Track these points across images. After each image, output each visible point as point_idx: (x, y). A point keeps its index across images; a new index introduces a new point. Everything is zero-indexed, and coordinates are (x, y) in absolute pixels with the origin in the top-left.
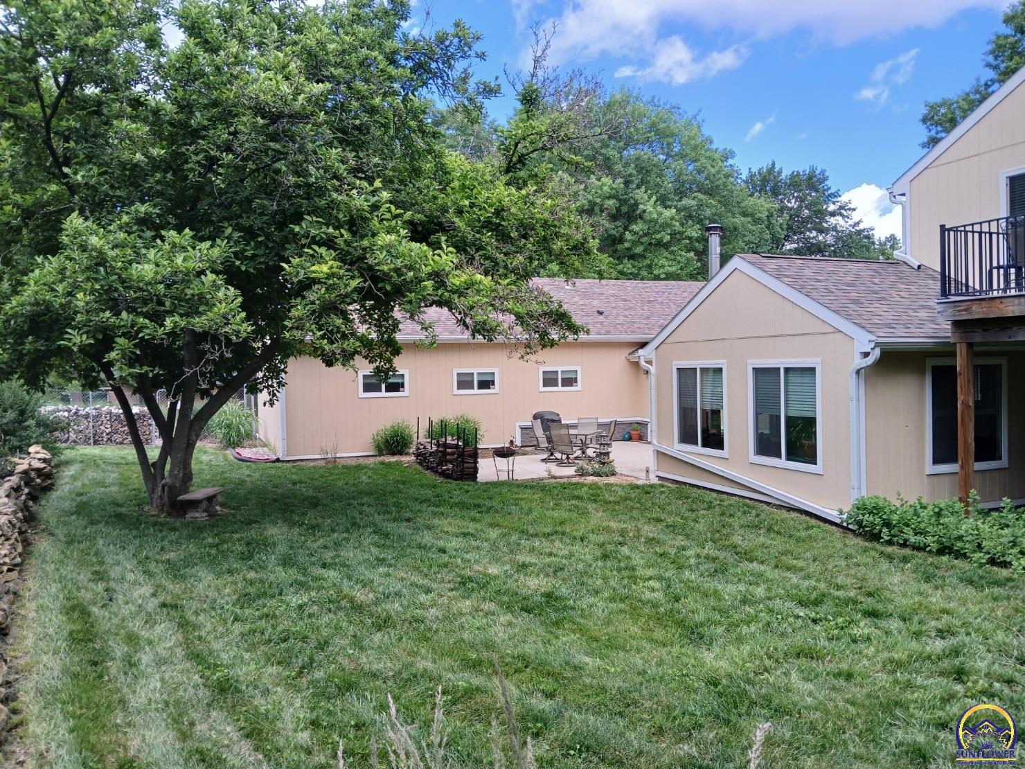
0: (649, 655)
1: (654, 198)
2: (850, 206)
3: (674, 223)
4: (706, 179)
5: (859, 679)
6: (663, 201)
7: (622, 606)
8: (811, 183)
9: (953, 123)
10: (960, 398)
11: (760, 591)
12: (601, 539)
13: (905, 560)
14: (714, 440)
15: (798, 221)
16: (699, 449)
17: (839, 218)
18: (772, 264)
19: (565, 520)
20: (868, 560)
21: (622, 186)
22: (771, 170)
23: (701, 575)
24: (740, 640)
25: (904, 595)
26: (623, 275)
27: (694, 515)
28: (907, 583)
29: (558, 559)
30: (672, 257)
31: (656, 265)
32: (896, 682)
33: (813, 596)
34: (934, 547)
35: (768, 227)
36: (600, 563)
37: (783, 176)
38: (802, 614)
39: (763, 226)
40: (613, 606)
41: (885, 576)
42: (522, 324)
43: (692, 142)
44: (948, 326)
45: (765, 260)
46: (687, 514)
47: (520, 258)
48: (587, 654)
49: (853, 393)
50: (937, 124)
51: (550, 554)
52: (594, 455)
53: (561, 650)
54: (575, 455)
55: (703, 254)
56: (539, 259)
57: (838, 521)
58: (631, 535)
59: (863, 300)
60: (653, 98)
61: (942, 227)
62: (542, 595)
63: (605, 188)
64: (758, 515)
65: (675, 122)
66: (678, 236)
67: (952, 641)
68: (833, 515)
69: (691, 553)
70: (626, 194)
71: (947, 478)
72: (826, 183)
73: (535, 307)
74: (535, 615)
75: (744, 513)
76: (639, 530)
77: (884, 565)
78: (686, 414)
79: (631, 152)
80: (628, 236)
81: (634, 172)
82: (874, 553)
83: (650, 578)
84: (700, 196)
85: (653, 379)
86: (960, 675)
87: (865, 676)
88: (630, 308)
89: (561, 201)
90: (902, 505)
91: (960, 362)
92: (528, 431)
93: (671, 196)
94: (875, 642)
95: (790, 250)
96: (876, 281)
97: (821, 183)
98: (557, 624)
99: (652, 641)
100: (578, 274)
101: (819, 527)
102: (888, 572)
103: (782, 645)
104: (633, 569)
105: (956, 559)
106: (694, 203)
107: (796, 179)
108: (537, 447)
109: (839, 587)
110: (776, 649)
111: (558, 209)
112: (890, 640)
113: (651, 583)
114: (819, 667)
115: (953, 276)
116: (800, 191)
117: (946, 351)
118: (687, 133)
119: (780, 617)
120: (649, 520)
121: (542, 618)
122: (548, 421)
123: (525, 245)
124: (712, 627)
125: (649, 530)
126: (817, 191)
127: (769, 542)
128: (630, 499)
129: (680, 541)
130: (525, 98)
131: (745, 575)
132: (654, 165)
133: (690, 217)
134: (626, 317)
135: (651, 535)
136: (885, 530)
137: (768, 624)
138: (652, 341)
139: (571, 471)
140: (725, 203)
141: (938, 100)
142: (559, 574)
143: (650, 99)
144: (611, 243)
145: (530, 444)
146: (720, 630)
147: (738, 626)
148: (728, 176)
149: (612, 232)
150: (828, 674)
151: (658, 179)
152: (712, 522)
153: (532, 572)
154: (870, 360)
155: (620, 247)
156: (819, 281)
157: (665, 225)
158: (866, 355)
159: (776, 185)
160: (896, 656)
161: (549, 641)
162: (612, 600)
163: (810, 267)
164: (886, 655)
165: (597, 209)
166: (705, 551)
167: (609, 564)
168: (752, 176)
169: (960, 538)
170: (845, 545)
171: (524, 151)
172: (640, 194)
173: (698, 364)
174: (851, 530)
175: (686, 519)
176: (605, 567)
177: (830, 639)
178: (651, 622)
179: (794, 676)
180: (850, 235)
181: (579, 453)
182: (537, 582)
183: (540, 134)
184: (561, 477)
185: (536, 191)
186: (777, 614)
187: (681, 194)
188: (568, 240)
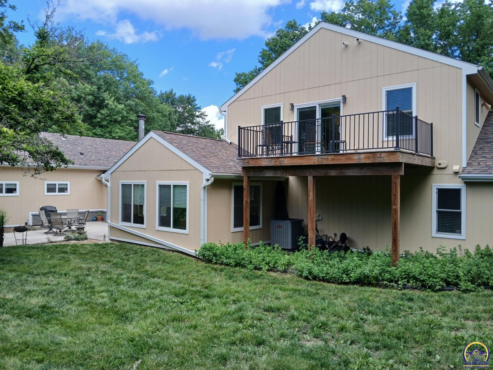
0: (99, 331)
1: (113, 98)
2: (205, 114)
3: (123, 111)
4: (140, 92)
5: (199, 327)
6: (118, 100)
7: (86, 308)
8: (189, 100)
9: (246, 83)
10: (245, 199)
11: (157, 292)
12: (77, 273)
13: (222, 270)
14: (139, 219)
15: (183, 118)
16: (132, 224)
17: (200, 119)
18: (168, 136)
19: (56, 265)
20: (206, 272)
21: (96, 90)
22: (171, 92)
23: (129, 287)
24: (146, 317)
25: (221, 286)
26: (96, 135)
27: (127, 257)
28: (222, 281)
29: (50, 287)
30: (122, 128)
31: (114, 131)
32: (215, 327)
33: (182, 291)
34: (233, 264)
35: (169, 119)
36: (75, 287)
37: (176, 96)
38: (176, 301)
39: (167, 118)
40: (81, 308)
41: (213, 279)
42: (33, 158)
43: (133, 73)
44: (240, 169)
45: (165, 134)
46: (124, 257)
47: (33, 121)
48: (64, 336)
49: (202, 197)
50: (240, 83)
51: (46, 284)
52: (76, 229)
53: (49, 335)
54: (64, 230)
55: (137, 128)
56: (44, 122)
57: (195, 255)
58: (93, 270)
59: (208, 156)
60: (114, 49)
61: (239, 127)
62: (40, 307)
63: (87, 90)
64: (159, 255)
65: (125, 62)
66: (125, 118)
67: (239, 305)
68: (192, 252)
69: (124, 276)
70: (98, 94)
71: (239, 233)
72: (195, 102)
73: (41, 148)
74: (35, 318)
75: (152, 254)
76: (98, 267)
77: (213, 273)
78: (126, 207)
79: (102, 73)
80: (99, 115)
81: (103, 84)
82: (209, 269)
83: (102, 292)
84: (137, 100)
85: (109, 189)
86: (241, 319)
87: (202, 326)
88: (99, 152)
89: (59, 93)
90: (221, 246)
91: (245, 184)
92: (37, 217)
93: (122, 98)
94: (207, 310)
95: (179, 131)
96: (213, 148)
97: (193, 102)
98: (48, 322)
99: (101, 323)
100: (69, 133)
101: (186, 258)
102: (215, 277)
103: (166, 317)
104: (93, 288)
105: (242, 268)
106: (134, 103)
107: (182, 99)
108: (42, 225)
109: (193, 286)
110: (163, 319)
111: (57, 97)
112: (213, 307)
113: (103, 294)
114: (182, 325)
115: (243, 148)
116: (184, 104)
117: (239, 179)
118: (130, 69)
119: (166, 303)
120: (104, 262)
121: (39, 320)
122: (49, 211)
123: (36, 114)
124: (133, 312)
125: (103, 267)
126: (191, 105)
127: (163, 267)
128: (94, 252)
129: (119, 271)
130: (40, 35)
131: (150, 285)
132: (114, 82)
133: (132, 110)
134: (96, 157)
135: (104, 269)
136: (214, 258)
137: (160, 307)
138: (109, 170)
139: (62, 238)
140: (149, 105)
141: (241, 73)
142: (50, 295)
143: (112, 49)
144: (89, 118)
145: (37, 224)
146: (136, 314)
147: (145, 310)
148: (151, 93)
149: (90, 112)
150: (186, 328)
151: (116, 89)
152: (136, 260)
153: (34, 295)
154: (209, 183)
155: (94, 120)
156: (189, 146)
157: (119, 112)
158: (208, 180)
159: (173, 100)
160: (216, 315)
161: (42, 331)
162: (81, 305)
163: (185, 139)
164: (212, 315)
165: (82, 99)
166: (132, 275)
167: (80, 286)
168: (162, 94)
169: (243, 259)
170: (197, 266)
171: (38, 63)
172: (106, 95)
173: (132, 182)
174: (200, 259)
175: (123, 260)
176: (78, 288)
177: (188, 311)
178: (101, 314)
179: (171, 331)
180: (205, 127)
181: (67, 228)
182: (37, 300)
183: (48, 56)
184: (56, 242)
185: (43, 85)
186: (165, 302)
187: (127, 98)
188: (62, 114)
